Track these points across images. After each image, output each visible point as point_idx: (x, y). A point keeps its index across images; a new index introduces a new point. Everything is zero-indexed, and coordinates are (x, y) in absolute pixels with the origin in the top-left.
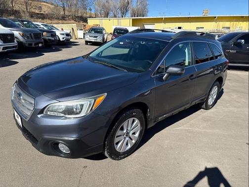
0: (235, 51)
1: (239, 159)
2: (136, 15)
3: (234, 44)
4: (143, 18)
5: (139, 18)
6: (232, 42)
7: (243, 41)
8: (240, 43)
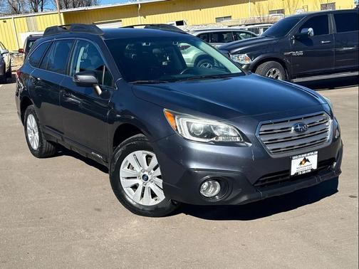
0: (301, 53)
1: (342, 219)
2: (70, 5)
3: (296, 39)
4: (89, 8)
5: (81, 9)
6: (291, 36)
7: (310, 30)
8: (307, 35)
